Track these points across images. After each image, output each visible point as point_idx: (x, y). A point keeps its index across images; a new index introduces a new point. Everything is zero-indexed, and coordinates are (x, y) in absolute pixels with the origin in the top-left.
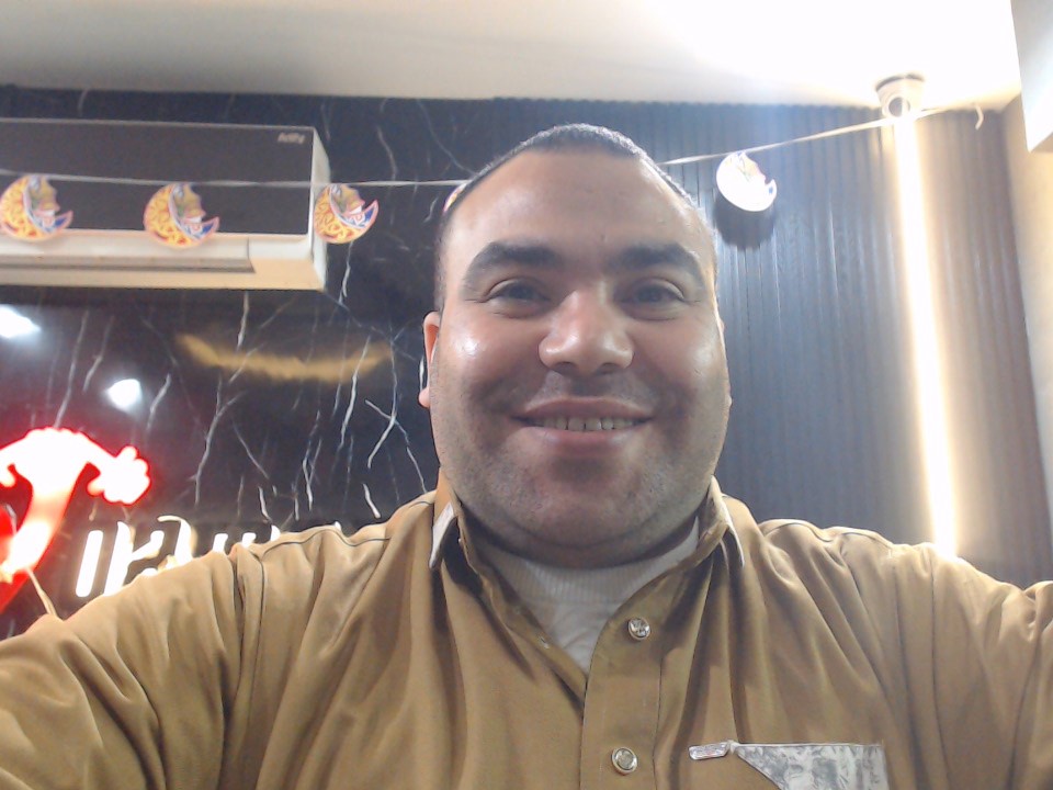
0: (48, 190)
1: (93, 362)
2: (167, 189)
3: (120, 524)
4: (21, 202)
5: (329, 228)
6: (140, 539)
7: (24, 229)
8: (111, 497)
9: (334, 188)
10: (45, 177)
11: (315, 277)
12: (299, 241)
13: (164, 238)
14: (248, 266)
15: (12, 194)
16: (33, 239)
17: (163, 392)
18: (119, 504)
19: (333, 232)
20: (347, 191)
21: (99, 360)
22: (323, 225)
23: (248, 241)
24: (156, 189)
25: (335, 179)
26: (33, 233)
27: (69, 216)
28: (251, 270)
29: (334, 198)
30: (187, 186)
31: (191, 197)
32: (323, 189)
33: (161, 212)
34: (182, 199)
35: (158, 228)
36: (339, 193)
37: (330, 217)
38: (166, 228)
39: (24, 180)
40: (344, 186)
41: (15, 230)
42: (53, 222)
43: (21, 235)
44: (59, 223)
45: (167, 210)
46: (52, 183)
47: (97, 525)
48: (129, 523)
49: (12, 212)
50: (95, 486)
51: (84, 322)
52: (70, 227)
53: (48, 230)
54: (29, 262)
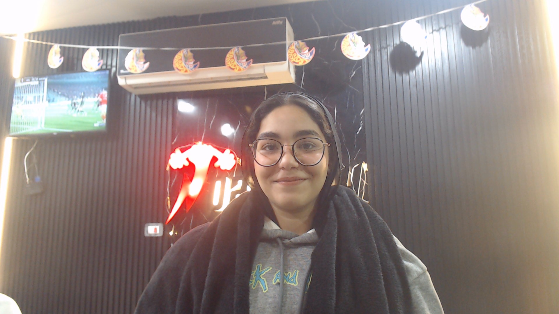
0: (190, 54)
1: (213, 118)
2: (233, 49)
3: (227, 179)
4: (181, 59)
5: (295, 59)
6: (234, 184)
7: (183, 70)
8: (223, 168)
9: (296, 43)
10: (189, 49)
11: (291, 78)
12: (284, 63)
13: (233, 69)
14: (265, 76)
15: (178, 57)
16: (186, 73)
17: (238, 127)
18: (226, 170)
19: (297, 61)
20: (301, 43)
21: (214, 117)
22: (292, 58)
23: (264, 66)
24: (228, 50)
25: (296, 39)
26: (186, 71)
27: (199, 63)
28: (266, 77)
29: (296, 47)
30: (240, 48)
31: (242, 52)
32: (291, 43)
33: (231, 59)
34: (238, 53)
35: (230, 65)
36: (298, 45)
37: (295, 55)
38: (233, 65)
39: (182, 51)
40: (300, 41)
41: (180, 70)
42: (193, 67)
43: (182, 72)
44: (195, 67)
45: (233, 58)
46: (191, 51)
47: (219, 178)
48: (230, 178)
49: (178, 64)
50: (217, 164)
51: (208, 103)
52: (200, 67)
53: (192, 70)
54: (186, 82)
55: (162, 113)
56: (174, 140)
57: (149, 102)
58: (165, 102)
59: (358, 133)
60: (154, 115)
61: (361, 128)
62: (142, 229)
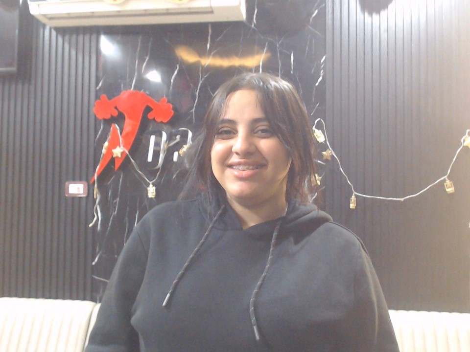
1: (145, 59)
3: (163, 133)
6: (171, 138)
8: (158, 120)
11: (241, 14)
14: (210, 10)
17: (176, 72)
21: (147, 59)
28: (212, 12)
47: (153, 132)
48: (167, 132)
50: (150, 116)
51: (140, 41)
55: (83, 52)
56: (99, 84)
57: (67, 37)
58: (87, 37)
59: (317, 84)
60: (73, 53)
61: (320, 79)
62: (62, 189)
